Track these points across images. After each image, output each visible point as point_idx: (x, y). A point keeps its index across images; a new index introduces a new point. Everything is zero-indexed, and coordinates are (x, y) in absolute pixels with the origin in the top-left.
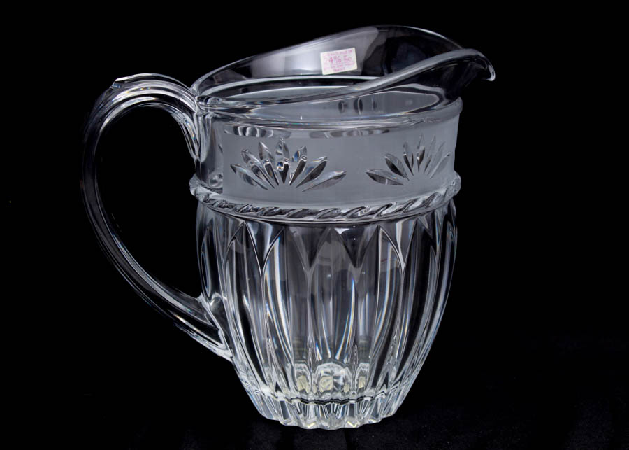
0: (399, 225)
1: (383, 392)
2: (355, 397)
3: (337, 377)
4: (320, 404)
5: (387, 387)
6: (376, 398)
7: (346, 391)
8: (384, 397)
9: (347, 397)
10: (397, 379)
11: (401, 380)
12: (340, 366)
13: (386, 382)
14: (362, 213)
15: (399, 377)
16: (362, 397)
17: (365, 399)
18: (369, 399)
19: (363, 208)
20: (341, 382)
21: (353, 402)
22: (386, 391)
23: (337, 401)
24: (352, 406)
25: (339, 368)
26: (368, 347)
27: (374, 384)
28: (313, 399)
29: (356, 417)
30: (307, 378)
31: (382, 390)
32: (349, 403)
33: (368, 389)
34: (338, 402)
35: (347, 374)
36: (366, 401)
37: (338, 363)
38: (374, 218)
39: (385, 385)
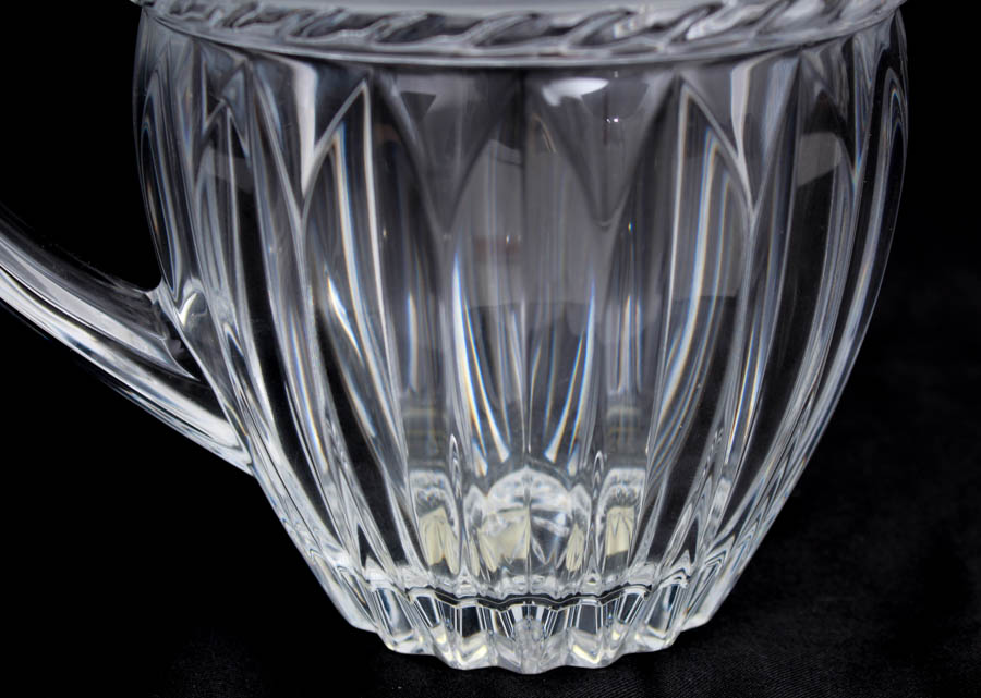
0: (740, 77)
1: (683, 570)
2: (597, 589)
3: (550, 515)
4: (492, 606)
5: (692, 559)
6: (661, 587)
7: (571, 566)
8: (683, 584)
9: (575, 586)
10: (725, 533)
11: (736, 531)
12: (557, 483)
13: (690, 544)
14: (625, 27)
15: (730, 526)
16: (619, 587)
17: (628, 591)
18: (641, 592)
19: (629, 14)
20: (558, 527)
21: (592, 601)
22: (689, 569)
23: (545, 599)
24: (588, 610)
25: (554, 487)
26: (642, 426)
27: (657, 552)
28: (474, 592)
29: (600, 636)
30: (448, 514)
31: (678, 566)
32: (580, 605)
33: (638, 566)
34: (547, 604)
35: (577, 505)
36: (632, 598)
37: (551, 473)
38: (662, 46)
39: (687, 553)
